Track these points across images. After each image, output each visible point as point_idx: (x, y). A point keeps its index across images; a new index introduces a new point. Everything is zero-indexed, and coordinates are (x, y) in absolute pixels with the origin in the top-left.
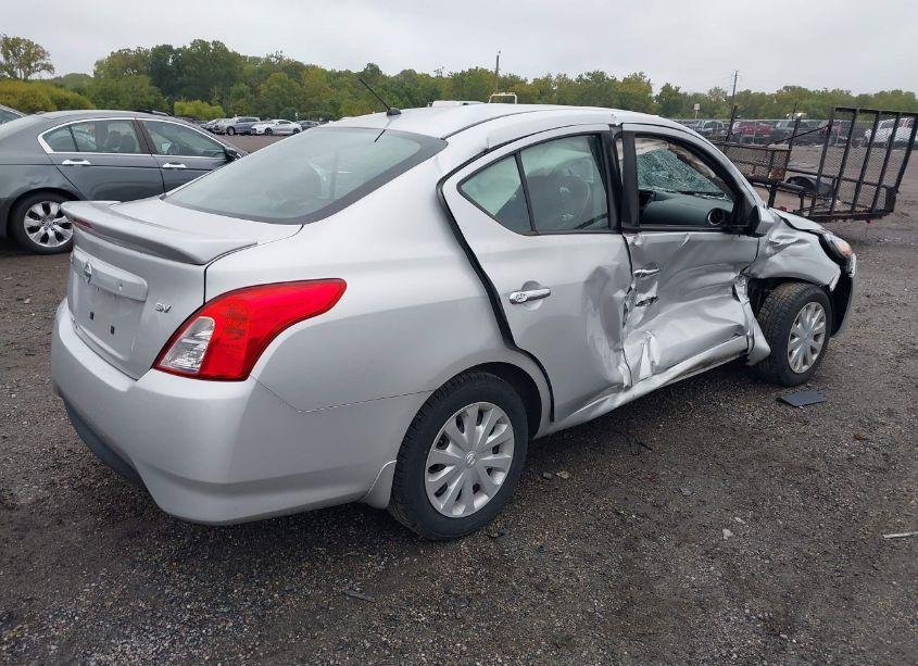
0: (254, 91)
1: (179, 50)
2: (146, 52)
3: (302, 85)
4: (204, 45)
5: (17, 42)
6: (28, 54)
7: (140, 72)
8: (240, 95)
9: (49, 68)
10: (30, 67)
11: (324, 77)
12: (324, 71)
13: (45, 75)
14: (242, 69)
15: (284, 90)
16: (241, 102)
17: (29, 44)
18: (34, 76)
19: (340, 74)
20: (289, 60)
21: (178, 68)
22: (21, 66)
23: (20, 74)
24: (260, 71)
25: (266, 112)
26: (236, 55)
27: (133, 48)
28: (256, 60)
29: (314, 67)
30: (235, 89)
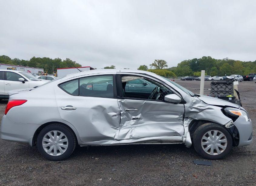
0: (218, 69)
1: (199, 59)
2: (190, 60)
3: (233, 66)
4: (205, 57)
5: (161, 61)
6: (163, 63)
7: (188, 66)
8: (214, 70)
9: (167, 66)
10: (163, 66)
11: (241, 64)
12: (241, 62)
13: (166, 68)
14: (215, 63)
15: (227, 68)
16: (214, 72)
17: (164, 61)
18: (163, 68)
19: (247, 62)
20: (230, 60)
21: (198, 64)
22: (161, 66)
23: (160, 68)
24: (221, 63)
25: (221, 74)
26: (214, 59)
27: (188, 60)
28: (220, 60)
29: (238, 61)
30: (213, 68)
